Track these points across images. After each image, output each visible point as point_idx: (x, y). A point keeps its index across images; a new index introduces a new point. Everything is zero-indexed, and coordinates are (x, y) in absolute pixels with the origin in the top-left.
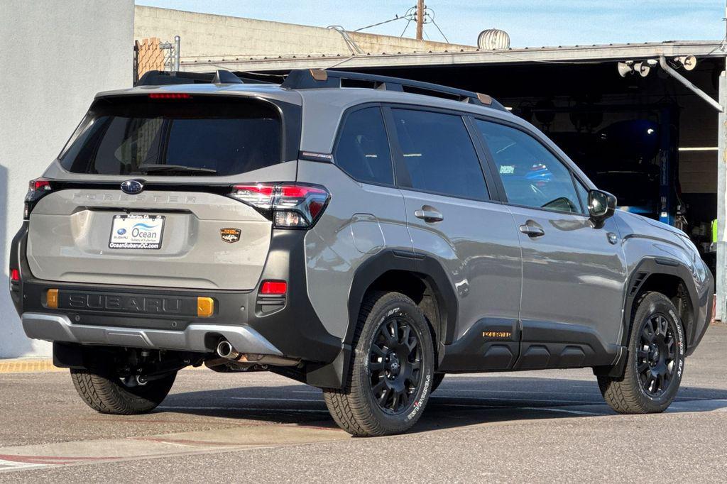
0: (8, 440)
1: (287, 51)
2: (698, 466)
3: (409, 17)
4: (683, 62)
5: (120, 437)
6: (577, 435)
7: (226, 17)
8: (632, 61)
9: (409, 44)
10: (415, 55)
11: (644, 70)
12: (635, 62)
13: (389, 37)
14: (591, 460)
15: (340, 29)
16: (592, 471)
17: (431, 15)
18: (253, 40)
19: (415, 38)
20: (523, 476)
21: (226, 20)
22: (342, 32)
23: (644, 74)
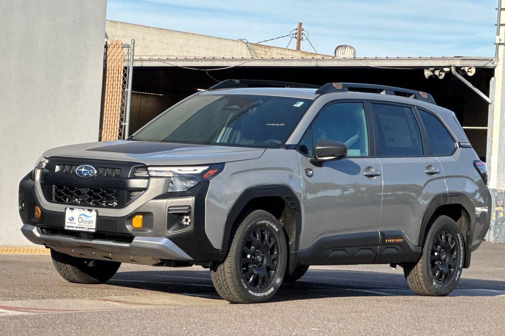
0: (6, 297)
1: (210, 54)
2: (453, 329)
3: (292, 36)
4: (466, 70)
5: (80, 297)
6: (378, 307)
7: (171, 30)
8: (433, 69)
9: (290, 53)
10: (292, 60)
11: (441, 75)
12: (436, 69)
13: (277, 48)
14: (384, 323)
15: (245, 41)
16: (384, 330)
17: (307, 35)
18: (188, 46)
19: (295, 49)
20: (339, 331)
21: (171, 33)
22: (246, 43)
23: (441, 77)
